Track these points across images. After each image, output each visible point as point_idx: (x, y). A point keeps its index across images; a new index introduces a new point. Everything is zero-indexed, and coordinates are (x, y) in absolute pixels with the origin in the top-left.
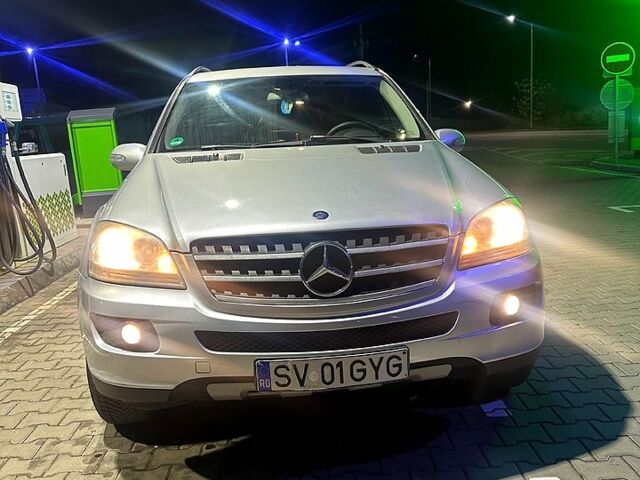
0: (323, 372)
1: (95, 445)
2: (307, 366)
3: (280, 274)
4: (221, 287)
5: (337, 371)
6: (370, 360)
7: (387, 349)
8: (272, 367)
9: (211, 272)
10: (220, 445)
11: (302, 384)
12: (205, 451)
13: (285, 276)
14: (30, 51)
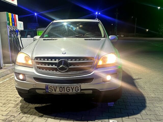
0: (60, 89)
1: (18, 102)
2: (56, 87)
3: (53, 66)
4: (40, 68)
5: (63, 89)
6: (71, 87)
7: (75, 85)
8: (49, 87)
9: (38, 64)
10: (44, 105)
11: (55, 91)
12: (40, 106)
13: (54, 66)
14: (36, 14)
